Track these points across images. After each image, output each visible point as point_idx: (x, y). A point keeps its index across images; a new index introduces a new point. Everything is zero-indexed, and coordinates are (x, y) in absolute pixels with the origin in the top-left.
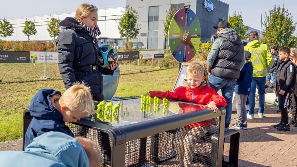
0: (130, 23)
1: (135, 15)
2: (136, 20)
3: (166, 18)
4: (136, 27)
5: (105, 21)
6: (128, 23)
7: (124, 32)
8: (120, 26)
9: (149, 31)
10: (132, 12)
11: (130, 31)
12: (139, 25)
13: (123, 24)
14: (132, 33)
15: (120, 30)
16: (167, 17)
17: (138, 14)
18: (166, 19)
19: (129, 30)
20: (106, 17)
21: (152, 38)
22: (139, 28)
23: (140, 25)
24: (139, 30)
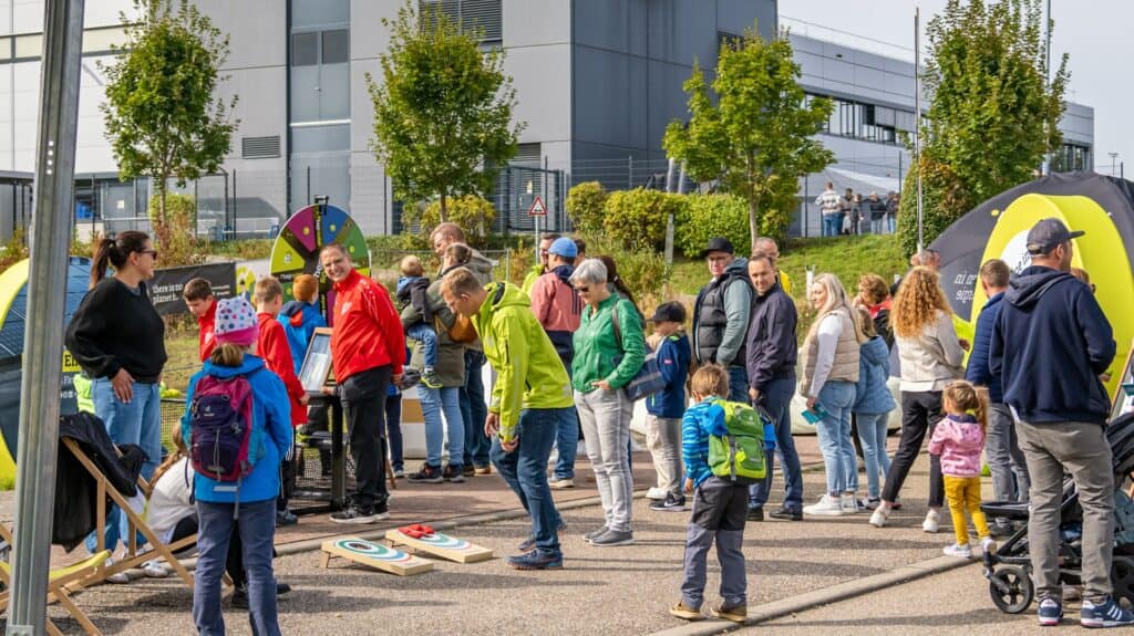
0: (176, 91)
1: (205, 46)
2: (210, 73)
3: (384, 59)
4: (210, 111)
5: (8, 66)
6: (165, 90)
7: (142, 147)
8: (114, 110)
9: (292, 124)
10: (188, 27)
11: (176, 139)
12: (227, 104)
13: (131, 99)
14: (189, 152)
15: (117, 135)
16: (388, 54)
17: (219, 40)
18: (387, 67)
19: (174, 130)
20: (18, 40)
21: (315, 165)
22: (229, 118)
23: (237, 98)
24: (229, 129)
